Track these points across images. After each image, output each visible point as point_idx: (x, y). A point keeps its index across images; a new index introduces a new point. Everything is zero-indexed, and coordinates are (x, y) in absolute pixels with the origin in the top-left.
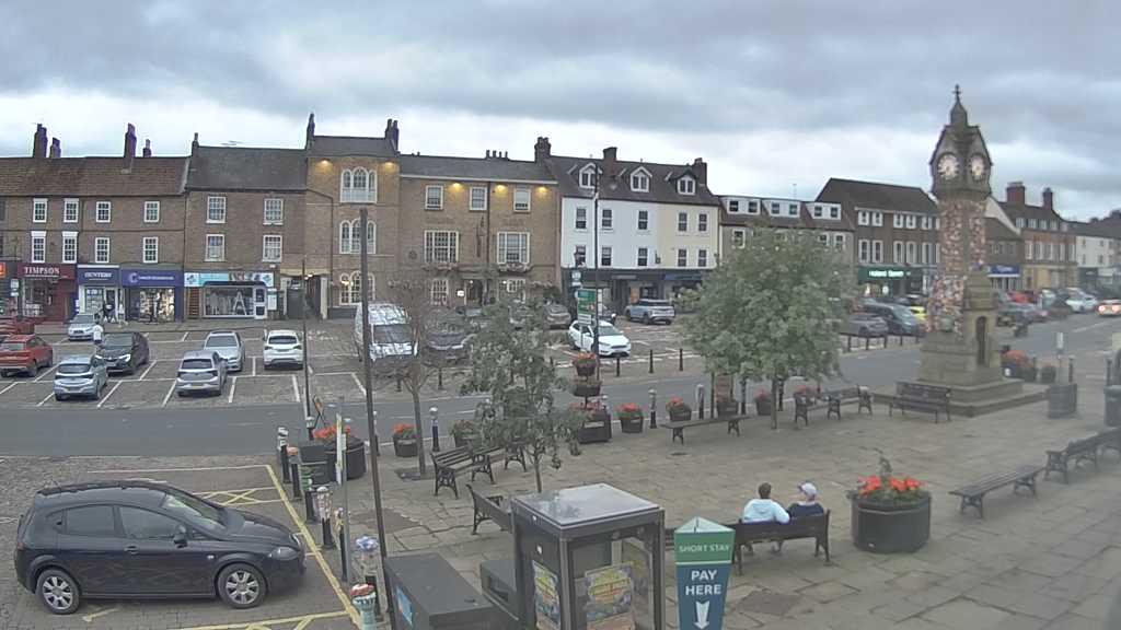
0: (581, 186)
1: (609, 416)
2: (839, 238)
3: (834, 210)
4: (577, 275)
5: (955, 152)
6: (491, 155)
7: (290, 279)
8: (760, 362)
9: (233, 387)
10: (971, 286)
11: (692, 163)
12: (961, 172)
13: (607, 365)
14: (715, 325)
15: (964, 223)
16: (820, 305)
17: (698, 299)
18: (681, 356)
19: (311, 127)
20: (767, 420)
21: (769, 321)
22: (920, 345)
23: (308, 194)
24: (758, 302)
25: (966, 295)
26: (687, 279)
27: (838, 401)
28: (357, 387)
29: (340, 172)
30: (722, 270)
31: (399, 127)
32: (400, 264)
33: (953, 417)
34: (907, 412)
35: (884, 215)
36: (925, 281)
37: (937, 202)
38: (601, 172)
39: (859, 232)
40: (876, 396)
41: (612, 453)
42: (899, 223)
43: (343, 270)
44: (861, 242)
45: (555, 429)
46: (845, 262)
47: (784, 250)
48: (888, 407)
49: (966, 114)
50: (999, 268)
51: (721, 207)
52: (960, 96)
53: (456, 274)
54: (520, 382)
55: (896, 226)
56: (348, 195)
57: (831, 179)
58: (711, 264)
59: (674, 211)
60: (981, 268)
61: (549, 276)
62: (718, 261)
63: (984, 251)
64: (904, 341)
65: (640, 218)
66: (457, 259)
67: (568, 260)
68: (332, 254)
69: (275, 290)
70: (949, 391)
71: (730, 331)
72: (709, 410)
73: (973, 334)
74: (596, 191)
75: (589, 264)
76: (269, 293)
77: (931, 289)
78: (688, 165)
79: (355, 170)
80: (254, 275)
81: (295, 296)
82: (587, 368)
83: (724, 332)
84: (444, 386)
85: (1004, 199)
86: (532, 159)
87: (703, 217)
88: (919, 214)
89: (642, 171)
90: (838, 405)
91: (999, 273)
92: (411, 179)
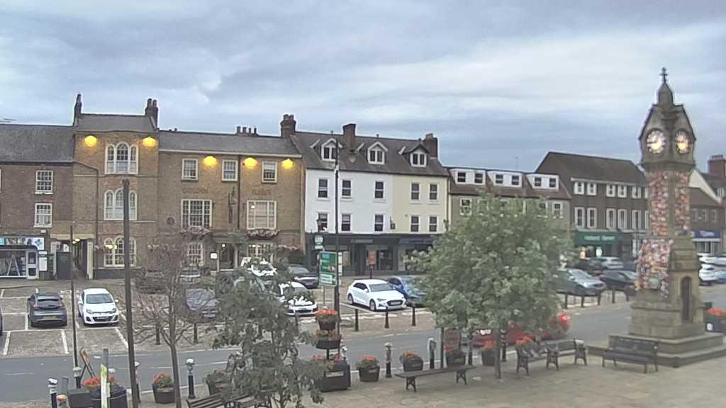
0: (323, 159)
1: (349, 367)
2: (557, 206)
3: (551, 180)
4: (319, 240)
5: (662, 128)
6: (241, 131)
7: (59, 243)
8: (486, 318)
9: (8, 340)
10: (676, 249)
11: (423, 139)
12: (667, 148)
13: (346, 321)
14: (445, 284)
15: (671, 192)
16: (541, 266)
17: (429, 261)
18: (414, 312)
19: (78, 106)
20: (492, 370)
21: (494, 280)
22: (630, 303)
23: (75, 167)
24: (484, 263)
25: (673, 257)
26: (420, 243)
27: (556, 353)
28: (120, 340)
29: (105, 146)
30: (451, 235)
31: (158, 106)
32: (159, 230)
33: (660, 367)
34: (617, 363)
35: (598, 185)
36: (634, 245)
37: (646, 173)
38: (340, 146)
39: (574, 200)
40: (591, 348)
41: (351, 400)
42: (611, 193)
43: (108, 235)
44: (576, 209)
45: (299, 379)
46: (563, 228)
47: (508, 216)
48: (602, 360)
49: (672, 93)
50: (702, 232)
51: (450, 177)
52: (667, 77)
53: (210, 239)
54: (267, 336)
55: (608, 195)
56: (112, 167)
57: (550, 153)
58: (441, 229)
59: (407, 182)
60: (685, 233)
61: (294, 240)
62: (447, 227)
63: (688, 218)
64: (616, 300)
65: (376, 188)
66: (210, 225)
67: (311, 226)
68: (97, 220)
69: (46, 253)
70: (657, 343)
71: (457, 290)
72: (439, 361)
73: (679, 292)
74: (336, 163)
75: (330, 229)
76: (40, 256)
77: (641, 252)
78: (420, 140)
79: (118, 144)
80: (27, 239)
81: (63, 258)
82: (329, 324)
83: (454, 291)
84: (199, 341)
85: (706, 170)
86: (279, 135)
87: (433, 187)
88: (629, 184)
89: (378, 145)
90: (556, 357)
91: (702, 237)
92: (169, 153)
